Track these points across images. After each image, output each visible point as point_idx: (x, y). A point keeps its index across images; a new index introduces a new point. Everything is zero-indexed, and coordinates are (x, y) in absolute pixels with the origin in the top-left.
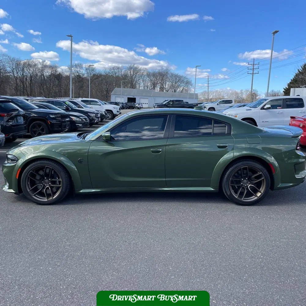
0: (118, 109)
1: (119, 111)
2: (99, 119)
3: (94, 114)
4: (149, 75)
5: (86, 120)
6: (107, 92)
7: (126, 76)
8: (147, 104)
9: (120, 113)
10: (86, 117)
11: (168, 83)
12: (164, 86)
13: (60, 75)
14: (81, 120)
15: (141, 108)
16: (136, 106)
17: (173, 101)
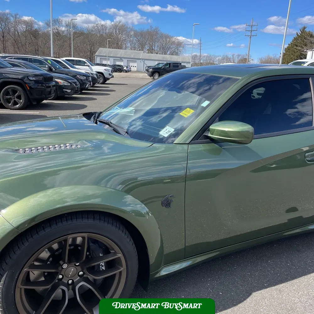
0: (110, 71)
1: (111, 74)
2: (90, 83)
3: (85, 78)
4: (136, 35)
5: (76, 85)
6: (90, 52)
7: (110, 35)
8: (135, 67)
9: (113, 77)
10: (76, 81)
11: (157, 44)
12: (154, 48)
13: (36, 31)
14: (70, 84)
15: (129, 71)
16: (124, 69)
17: (170, 64)
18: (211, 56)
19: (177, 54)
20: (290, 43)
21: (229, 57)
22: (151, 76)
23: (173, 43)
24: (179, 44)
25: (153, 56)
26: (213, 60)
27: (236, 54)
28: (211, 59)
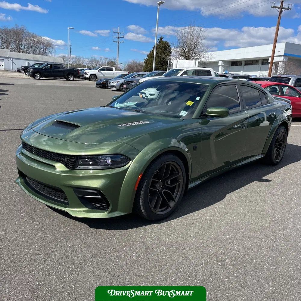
8: (3, 65)
11: (24, 43)
12: (21, 47)
17: (51, 65)
18: (79, 58)
19: (46, 54)
20: (151, 51)
21: (97, 59)
22: (31, 76)
23: (42, 43)
24: (49, 45)
25: (22, 55)
26: (82, 61)
27: (103, 57)
28: (79, 61)
